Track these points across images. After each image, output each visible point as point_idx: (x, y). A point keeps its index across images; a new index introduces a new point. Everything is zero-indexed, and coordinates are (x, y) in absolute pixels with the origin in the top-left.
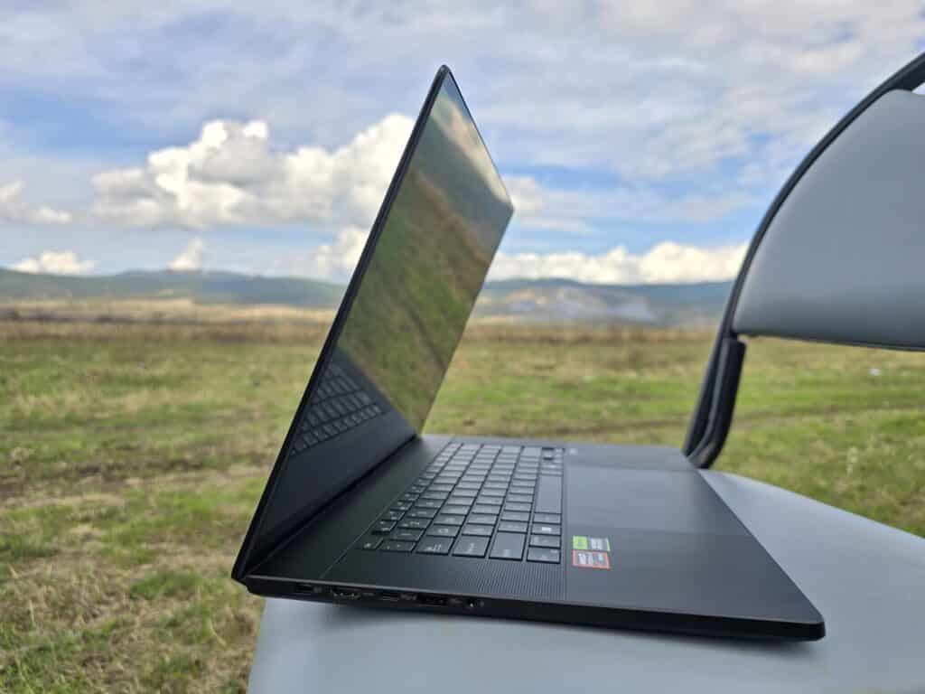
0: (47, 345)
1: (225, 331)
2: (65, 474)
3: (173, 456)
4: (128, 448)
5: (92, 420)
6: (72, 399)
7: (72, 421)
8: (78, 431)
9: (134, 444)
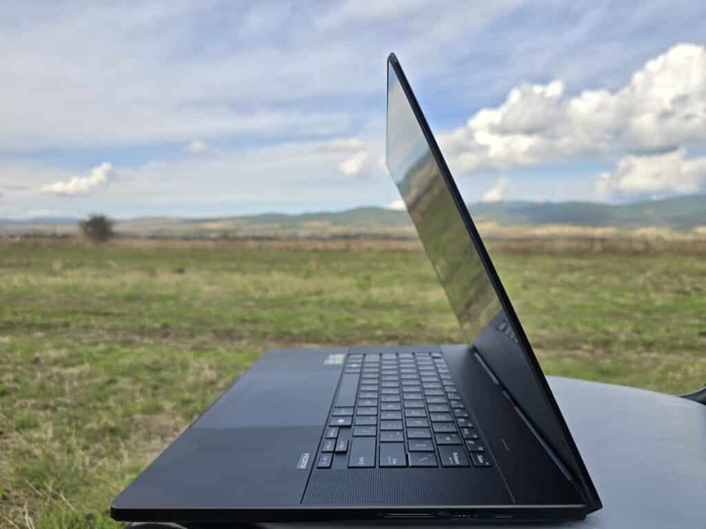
0: (398, 256)
1: (514, 245)
2: (379, 339)
3: (445, 334)
4: (419, 326)
5: (408, 305)
6: (398, 291)
7: (396, 305)
8: (397, 312)
9: (423, 323)
